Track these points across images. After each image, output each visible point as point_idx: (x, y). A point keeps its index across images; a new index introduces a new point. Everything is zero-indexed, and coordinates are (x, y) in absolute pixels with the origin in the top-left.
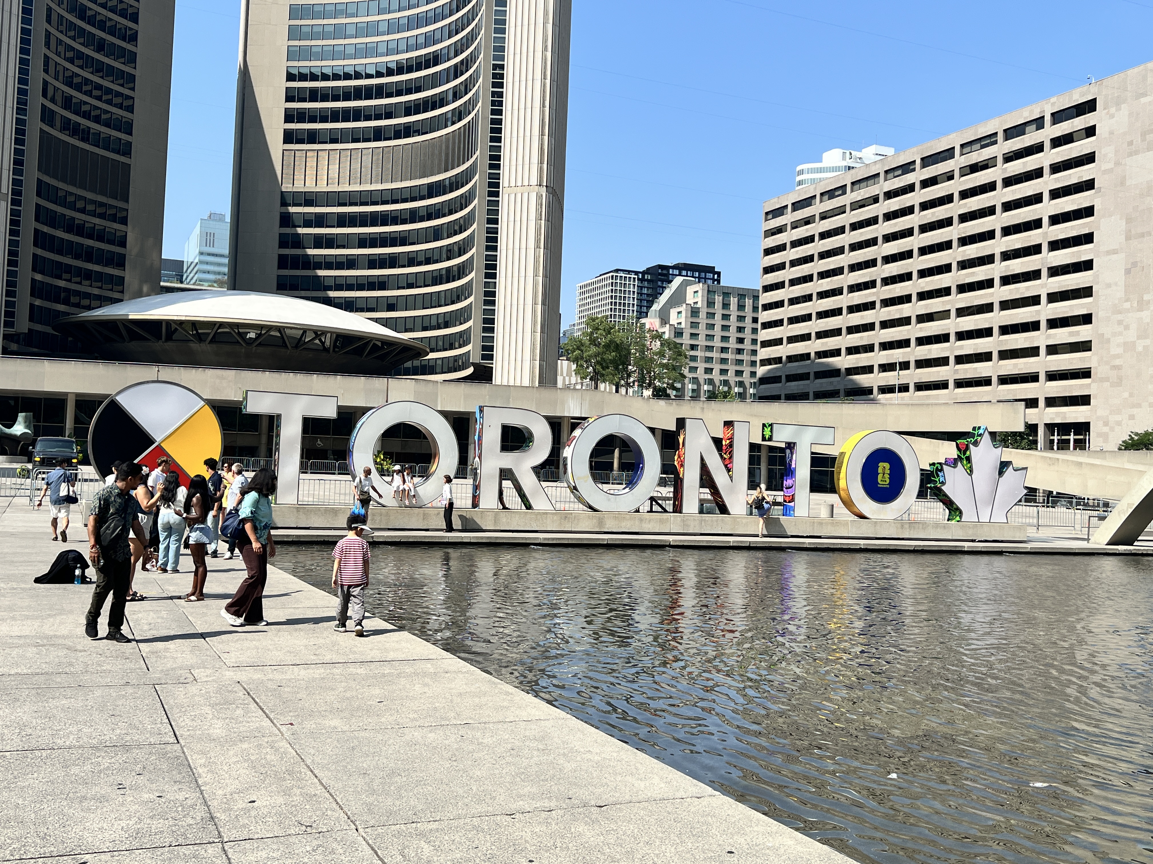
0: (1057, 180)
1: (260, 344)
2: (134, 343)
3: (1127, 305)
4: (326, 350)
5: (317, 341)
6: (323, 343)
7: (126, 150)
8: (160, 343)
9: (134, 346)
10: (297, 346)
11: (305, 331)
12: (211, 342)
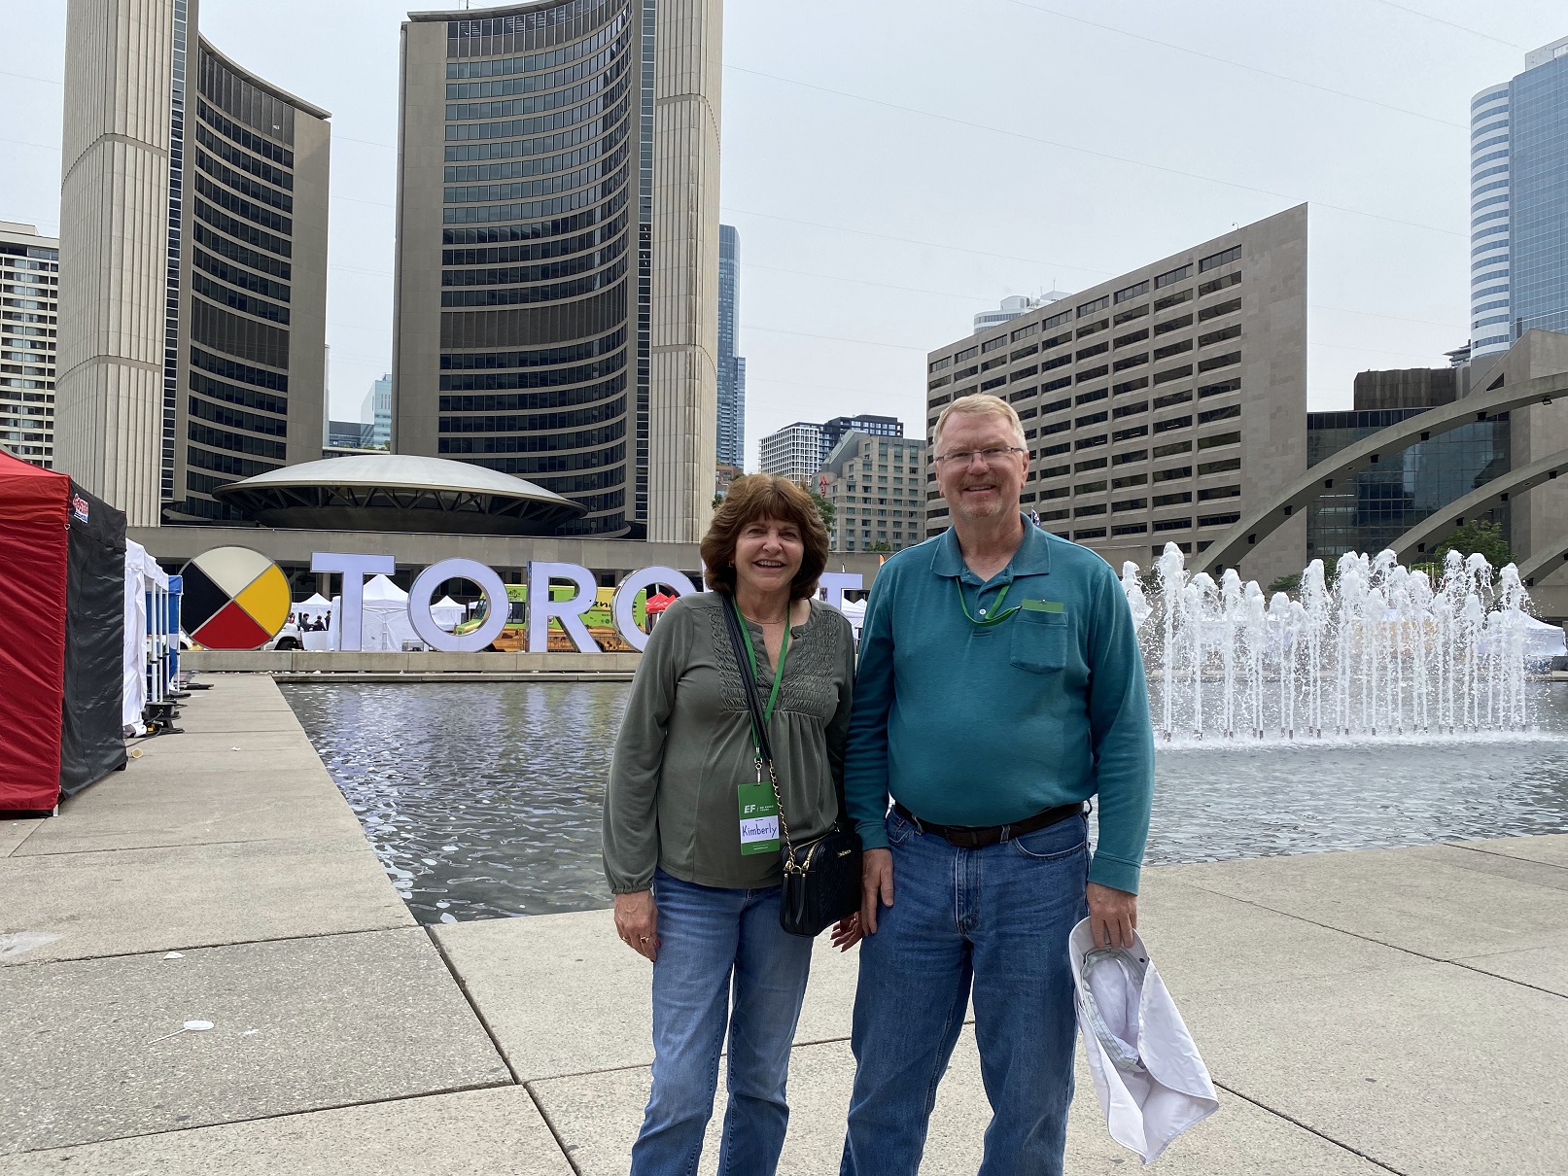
0: (1205, 327)
1: (416, 507)
2: (291, 509)
3: (1273, 449)
4: (481, 511)
5: (473, 503)
6: (479, 505)
7: (283, 316)
8: (317, 508)
9: (291, 511)
10: (452, 509)
11: (460, 493)
12: (367, 505)
